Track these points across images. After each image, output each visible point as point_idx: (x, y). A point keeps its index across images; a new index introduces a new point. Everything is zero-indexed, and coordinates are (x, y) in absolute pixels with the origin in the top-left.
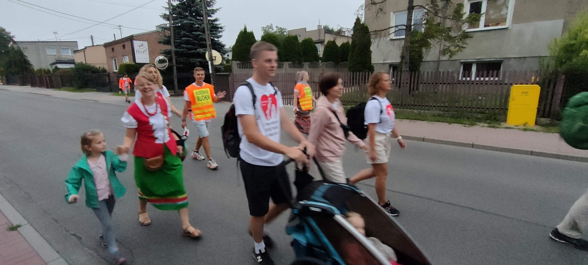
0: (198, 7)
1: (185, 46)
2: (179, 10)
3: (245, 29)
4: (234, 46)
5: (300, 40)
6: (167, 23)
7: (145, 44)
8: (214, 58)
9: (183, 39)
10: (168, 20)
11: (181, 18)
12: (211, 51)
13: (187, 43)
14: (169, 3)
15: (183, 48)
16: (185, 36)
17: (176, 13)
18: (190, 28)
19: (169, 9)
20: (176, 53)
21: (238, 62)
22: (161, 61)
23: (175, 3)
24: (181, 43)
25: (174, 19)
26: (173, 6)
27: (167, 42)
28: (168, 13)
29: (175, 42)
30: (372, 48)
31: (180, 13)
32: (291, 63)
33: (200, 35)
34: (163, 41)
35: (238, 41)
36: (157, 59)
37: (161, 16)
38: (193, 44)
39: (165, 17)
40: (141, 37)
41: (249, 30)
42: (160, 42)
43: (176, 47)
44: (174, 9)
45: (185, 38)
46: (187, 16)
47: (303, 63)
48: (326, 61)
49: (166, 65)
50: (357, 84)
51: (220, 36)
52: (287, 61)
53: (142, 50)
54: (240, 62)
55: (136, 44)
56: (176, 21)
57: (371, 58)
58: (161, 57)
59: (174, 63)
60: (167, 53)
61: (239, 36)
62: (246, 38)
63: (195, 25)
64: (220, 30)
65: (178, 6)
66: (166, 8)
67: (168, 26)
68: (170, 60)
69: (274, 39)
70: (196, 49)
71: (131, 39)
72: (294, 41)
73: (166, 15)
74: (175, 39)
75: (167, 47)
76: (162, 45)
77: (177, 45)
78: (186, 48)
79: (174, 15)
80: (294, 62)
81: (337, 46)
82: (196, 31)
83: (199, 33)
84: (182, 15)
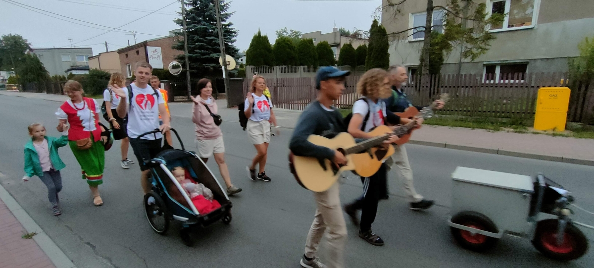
0: (211, 11)
1: (198, 51)
2: (193, 15)
3: (259, 33)
4: (248, 51)
5: (316, 43)
6: (181, 28)
7: (159, 49)
8: (228, 63)
9: (196, 44)
10: (182, 25)
11: (195, 23)
12: (224, 56)
13: (201, 48)
14: (183, 9)
15: (196, 53)
16: (198, 41)
17: (189, 18)
18: (204, 33)
19: (182, 14)
20: (190, 58)
21: (252, 67)
22: (174, 67)
23: (189, 8)
24: (194, 48)
25: (188, 24)
26: (186, 11)
27: (181, 48)
28: (181, 18)
29: (188, 48)
30: (389, 51)
31: (193, 18)
32: (306, 67)
33: (213, 40)
34: (176, 46)
35: (252, 45)
36: (171, 65)
37: (175, 21)
38: (207, 49)
39: (179, 22)
40: (155, 43)
41: (263, 34)
42: (173, 48)
43: (189, 52)
44: (187, 14)
45: (198, 43)
46: (199, 22)
48: (342, 65)
49: (178, 72)
51: (234, 41)
52: (302, 65)
53: (156, 56)
54: (254, 67)
55: (150, 49)
56: (190, 26)
57: (388, 61)
58: (175, 63)
59: (188, 69)
60: (181, 59)
61: (253, 40)
62: (259, 42)
63: (208, 29)
64: (234, 34)
65: (191, 11)
66: (180, 13)
67: (182, 31)
68: (184, 66)
69: (288, 43)
70: (209, 54)
71: (145, 44)
72: (309, 44)
73: (180, 20)
74: (188, 44)
75: (181, 53)
76: (176, 50)
77: (191, 51)
78: (200, 53)
79: (187, 20)
80: (309, 67)
81: (353, 49)
82: (210, 36)
83: (213, 38)
84: (195, 20)
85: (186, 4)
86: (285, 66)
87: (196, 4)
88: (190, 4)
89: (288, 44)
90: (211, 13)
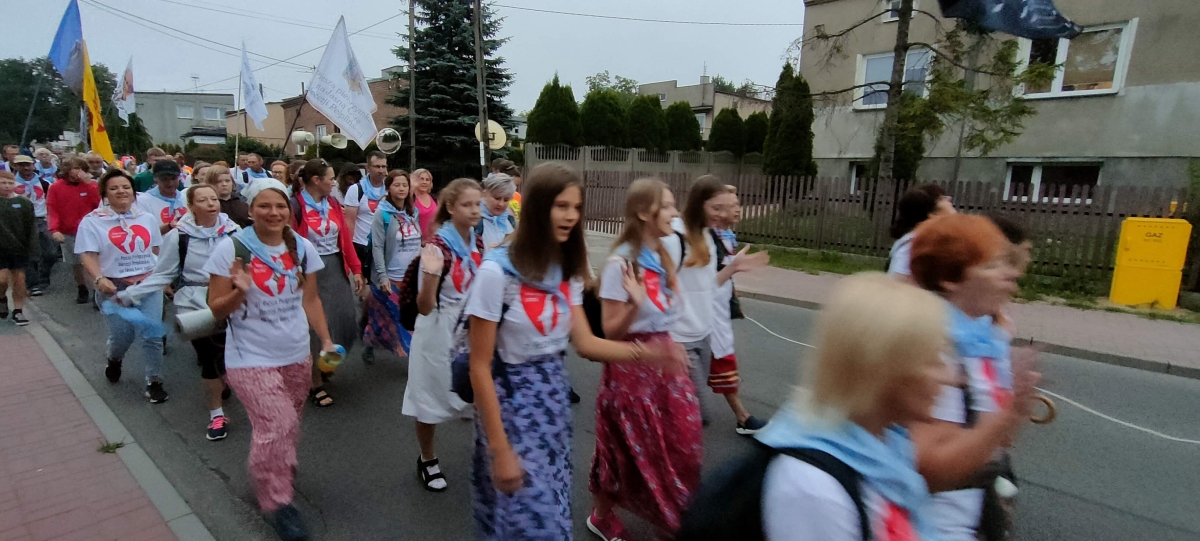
0: (466, 35)
1: (435, 110)
2: (429, 40)
3: (556, 81)
4: (532, 113)
5: (665, 104)
6: (405, 66)
8: (491, 136)
9: (432, 96)
10: (407, 59)
11: (433, 56)
12: (486, 122)
13: (440, 104)
14: (411, 27)
15: (431, 113)
16: (436, 90)
17: (422, 46)
18: (448, 76)
19: (409, 37)
20: (418, 123)
21: (538, 146)
22: (388, 139)
23: (423, 27)
24: (428, 104)
25: (419, 57)
26: (416, 32)
27: (402, 102)
28: (407, 45)
29: (417, 102)
30: (814, 128)
31: (430, 47)
32: (644, 150)
33: (466, 89)
34: (393, 99)
35: (539, 104)
36: (381, 134)
37: (394, 51)
38: (452, 107)
39: (402, 53)
41: (562, 84)
42: (388, 102)
43: (418, 111)
44: (418, 38)
45: (436, 95)
46: (443, 52)
47: (669, 152)
48: (715, 150)
49: (396, 147)
50: (781, 200)
51: (506, 93)
52: (637, 146)
54: (541, 146)
56: (423, 62)
57: (810, 147)
58: (389, 131)
59: (413, 144)
60: (400, 123)
61: (542, 94)
62: (555, 97)
63: (457, 69)
64: (505, 80)
65: (427, 33)
66: (405, 36)
67: (405, 70)
68: (406, 136)
69: (611, 101)
70: (455, 118)
72: (652, 107)
73: (404, 49)
74: (417, 96)
75: (402, 112)
76: (392, 106)
77: (421, 109)
78: (437, 114)
79: (418, 50)
80: (649, 150)
81: (741, 119)
82: (459, 82)
83: (465, 86)
84: (433, 49)
85: (418, 19)
86: (602, 148)
87: (437, 20)
88: (426, 20)
89: (610, 104)
90: (465, 38)
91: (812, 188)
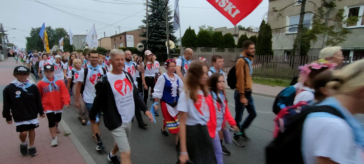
1: (154, 38)
2: (152, 17)
3: (190, 28)
4: (183, 37)
5: (223, 34)
6: (145, 25)
7: (132, 36)
8: (170, 45)
10: (146, 23)
11: (153, 22)
12: (169, 41)
13: (155, 36)
17: (150, 19)
18: (157, 27)
19: (146, 17)
20: (149, 42)
24: (152, 36)
26: (149, 15)
27: (144, 36)
29: (148, 36)
30: (272, 40)
32: (217, 48)
34: (142, 35)
35: (185, 35)
37: (142, 21)
38: (159, 37)
39: (144, 22)
40: (131, 33)
41: (192, 29)
42: (140, 36)
43: (149, 38)
44: (149, 17)
45: (154, 33)
46: (156, 21)
47: (225, 49)
48: (239, 48)
49: (142, 50)
50: (262, 63)
51: (174, 32)
52: (214, 47)
53: (130, 40)
55: (128, 36)
56: (150, 24)
58: (140, 44)
60: (143, 42)
61: (186, 32)
62: (190, 32)
65: (151, 15)
68: (145, 46)
69: (206, 34)
70: (159, 40)
71: (125, 34)
72: (219, 35)
73: (145, 20)
74: (148, 34)
75: (144, 39)
82: (161, 29)
83: (162, 30)
84: (153, 20)
85: (149, 11)
86: (204, 48)
87: (154, 11)
88: (151, 11)
90: (162, 16)
91: (272, 59)
